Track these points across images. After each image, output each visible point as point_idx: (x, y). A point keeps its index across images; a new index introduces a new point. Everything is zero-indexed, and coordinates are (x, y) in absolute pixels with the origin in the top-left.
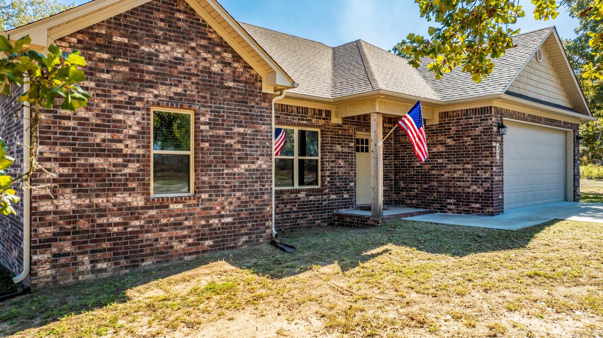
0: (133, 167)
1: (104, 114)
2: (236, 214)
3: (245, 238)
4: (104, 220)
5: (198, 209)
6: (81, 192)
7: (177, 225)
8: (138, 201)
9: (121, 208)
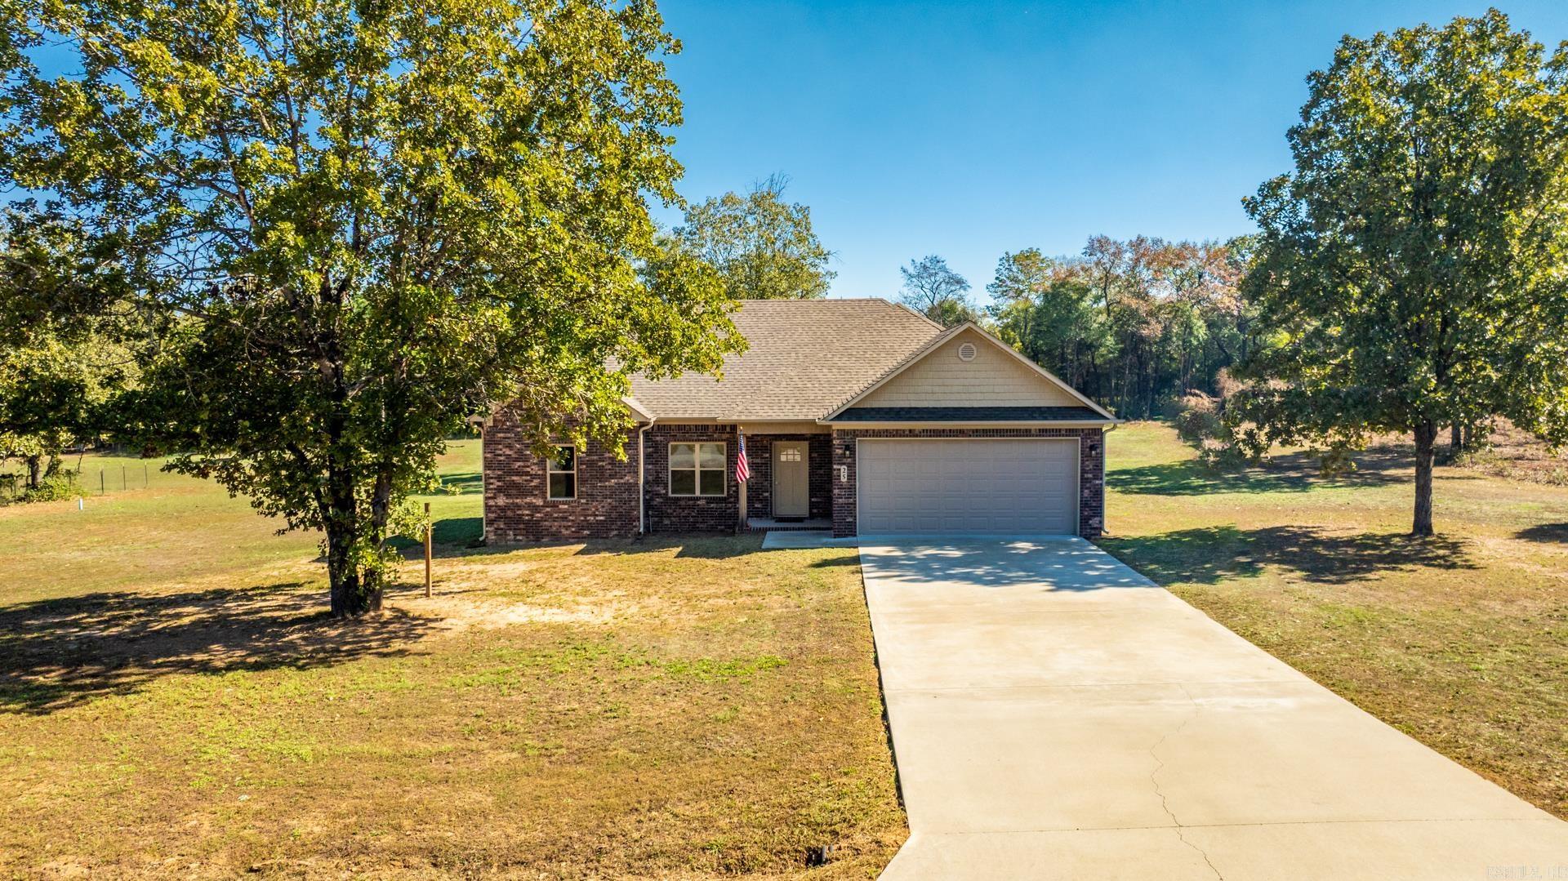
0: (535, 482)
1: (520, 451)
2: (608, 515)
3: (615, 532)
4: (520, 512)
5: (579, 509)
6: (508, 496)
7: (564, 519)
8: (540, 502)
9: (530, 506)
